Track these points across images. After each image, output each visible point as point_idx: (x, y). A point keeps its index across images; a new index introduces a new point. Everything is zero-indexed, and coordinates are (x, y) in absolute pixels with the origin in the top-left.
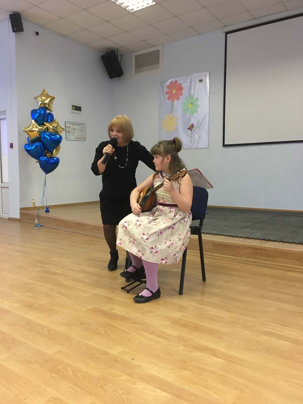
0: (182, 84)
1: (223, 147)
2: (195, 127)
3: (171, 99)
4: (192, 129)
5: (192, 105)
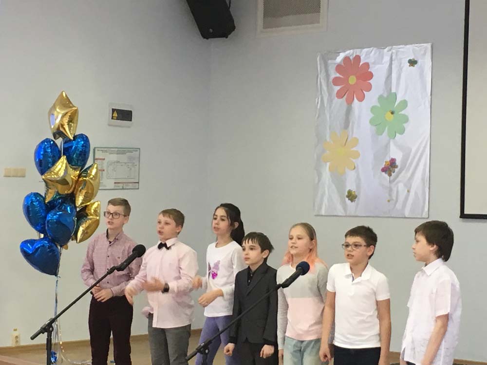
0: (370, 66)
1: (462, 219)
2: (399, 167)
3: (345, 96)
4: (393, 171)
5: (392, 115)
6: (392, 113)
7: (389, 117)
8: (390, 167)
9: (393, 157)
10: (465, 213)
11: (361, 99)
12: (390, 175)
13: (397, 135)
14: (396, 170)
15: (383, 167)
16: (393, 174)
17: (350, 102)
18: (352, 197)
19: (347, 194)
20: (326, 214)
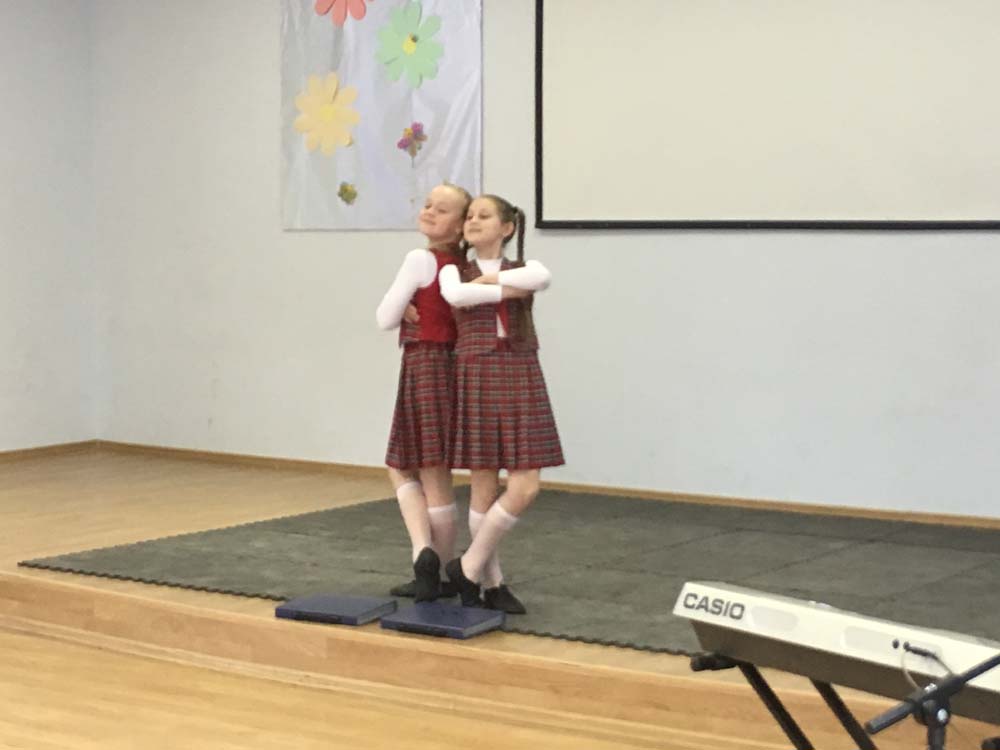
1: (538, 230)
2: (429, 138)
3: (331, 11)
4: (418, 146)
5: (413, 44)
6: (415, 39)
7: (409, 47)
8: (413, 139)
9: (418, 120)
10: (546, 217)
11: (360, 14)
12: (413, 154)
13: (425, 80)
14: (425, 144)
15: (400, 137)
16: (418, 152)
17: (340, 22)
18: (347, 194)
19: (338, 189)
20: (303, 228)
